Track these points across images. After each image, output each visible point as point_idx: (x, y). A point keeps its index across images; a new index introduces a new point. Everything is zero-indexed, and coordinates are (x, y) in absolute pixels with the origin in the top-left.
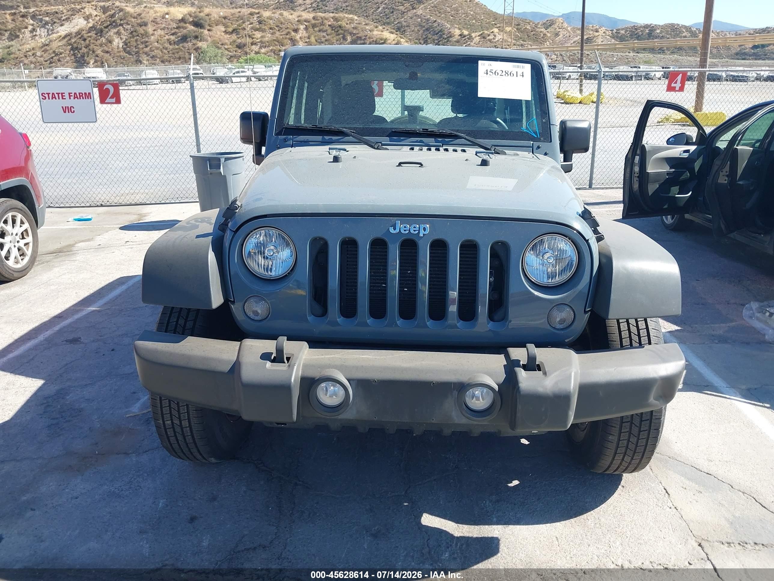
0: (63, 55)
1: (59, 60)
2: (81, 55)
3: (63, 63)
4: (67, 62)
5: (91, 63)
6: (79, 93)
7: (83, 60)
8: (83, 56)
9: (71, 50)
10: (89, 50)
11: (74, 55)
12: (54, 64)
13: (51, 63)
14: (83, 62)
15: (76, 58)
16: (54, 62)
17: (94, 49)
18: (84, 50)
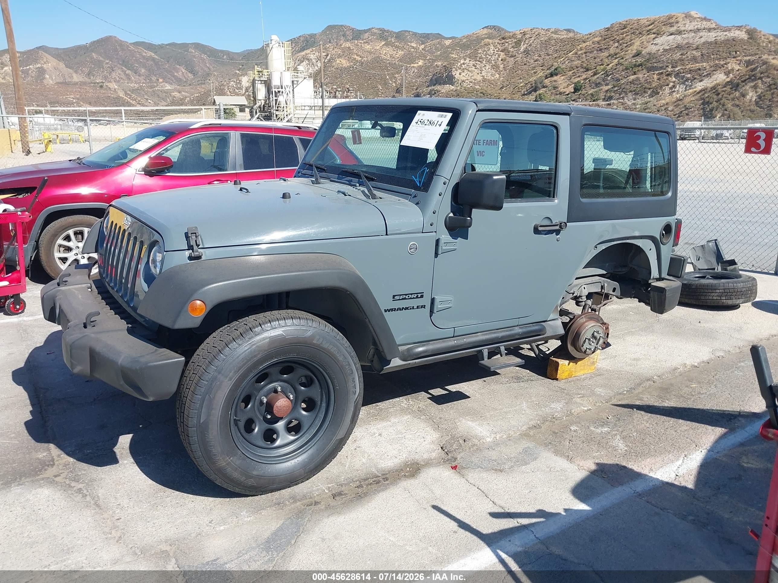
0: (693, 109)
1: (687, 114)
2: (710, 109)
3: (690, 117)
4: (695, 116)
5: (718, 117)
6: (490, 140)
7: (711, 114)
8: (711, 110)
9: (702, 104)
10: (720, 104)
11: (703, 109)
12: (681, 117)
13: (679, 117)
14: (710, 116)
15: (704, 111)
16: (682, 116)
17: (724, 103)
18: (715, 104)
